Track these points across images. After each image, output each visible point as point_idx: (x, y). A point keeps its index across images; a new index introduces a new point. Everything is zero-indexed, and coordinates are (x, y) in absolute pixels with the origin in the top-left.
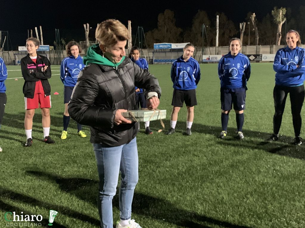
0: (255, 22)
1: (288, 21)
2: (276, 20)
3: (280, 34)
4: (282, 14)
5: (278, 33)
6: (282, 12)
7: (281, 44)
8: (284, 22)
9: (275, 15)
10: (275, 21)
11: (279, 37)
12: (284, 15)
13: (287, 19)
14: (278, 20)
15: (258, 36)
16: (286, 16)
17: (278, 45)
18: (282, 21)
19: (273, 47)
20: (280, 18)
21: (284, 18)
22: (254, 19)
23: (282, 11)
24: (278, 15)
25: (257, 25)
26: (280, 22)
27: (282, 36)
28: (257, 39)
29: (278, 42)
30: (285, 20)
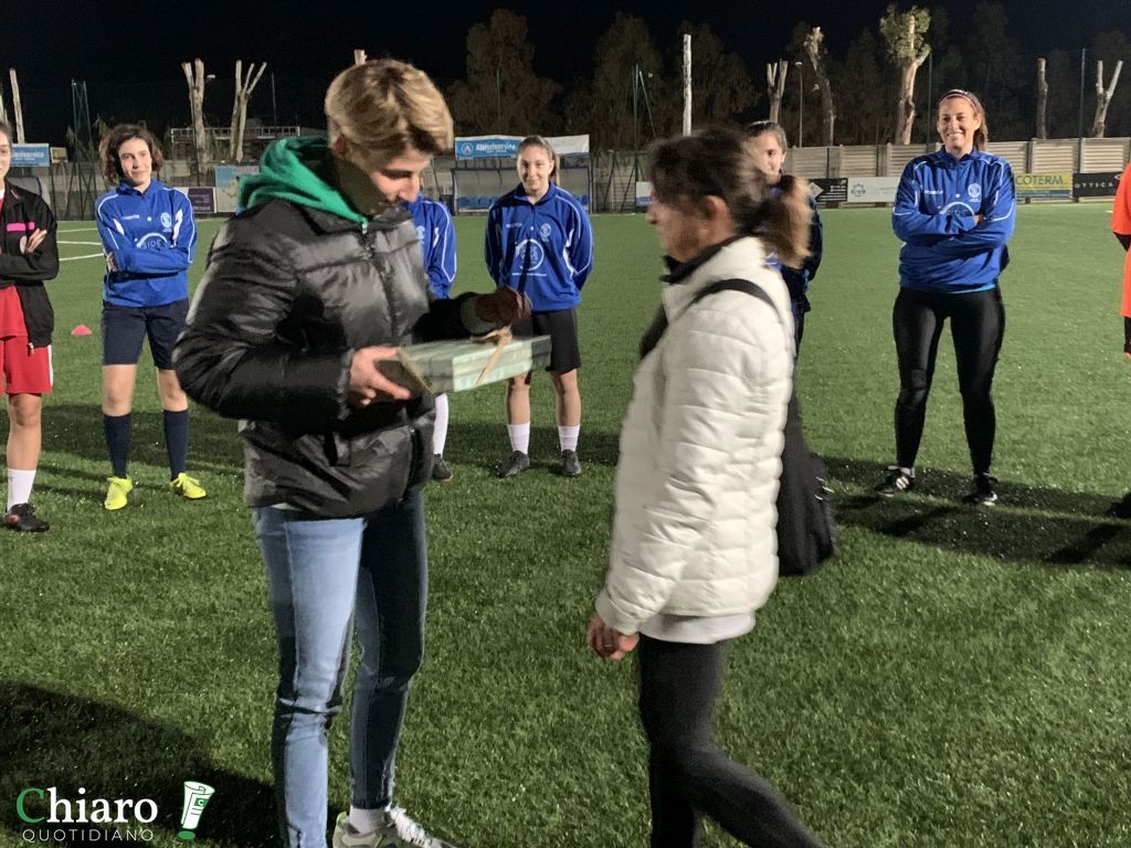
0: (823, 59)
1: (936, 56)
2: (896, 52)
3: (911, 103)
4: (916, 33)
5: (902, 102)
6: (915, 24)
7: (913, 141)
8: (922, 60)
9: (892, 34)
10: (892, 55)
11: (908, 115)
12: (923, 35)
13: (934, 51)
14: (902, 52)
15: (831, 112)
16: (928, 37)
17: (902, 143)
18: (918, 56)
19: (884, 151)
20: (908, 44)
21: (922, 46)
22: (816, 51)
23: (917, 19)
24: (902, 35)
25: (829, 73)
26: (907, 61)
27: (916, 109)
28: (829, 123)
29: (901, 135)
30: (927, 52)
